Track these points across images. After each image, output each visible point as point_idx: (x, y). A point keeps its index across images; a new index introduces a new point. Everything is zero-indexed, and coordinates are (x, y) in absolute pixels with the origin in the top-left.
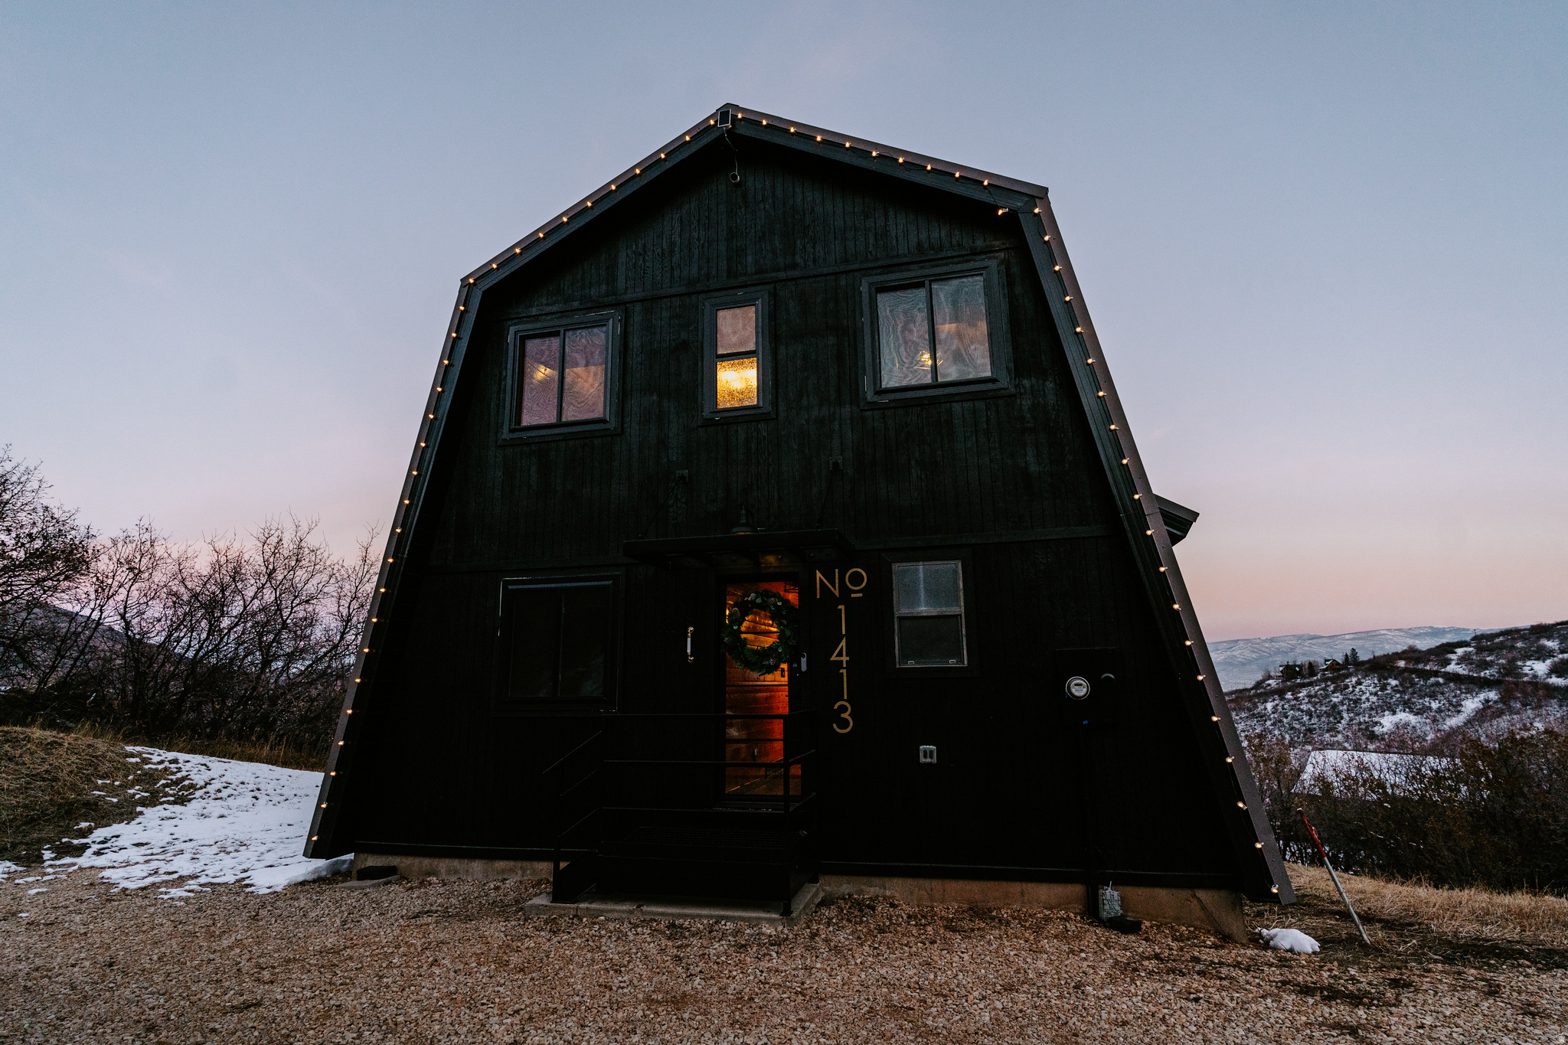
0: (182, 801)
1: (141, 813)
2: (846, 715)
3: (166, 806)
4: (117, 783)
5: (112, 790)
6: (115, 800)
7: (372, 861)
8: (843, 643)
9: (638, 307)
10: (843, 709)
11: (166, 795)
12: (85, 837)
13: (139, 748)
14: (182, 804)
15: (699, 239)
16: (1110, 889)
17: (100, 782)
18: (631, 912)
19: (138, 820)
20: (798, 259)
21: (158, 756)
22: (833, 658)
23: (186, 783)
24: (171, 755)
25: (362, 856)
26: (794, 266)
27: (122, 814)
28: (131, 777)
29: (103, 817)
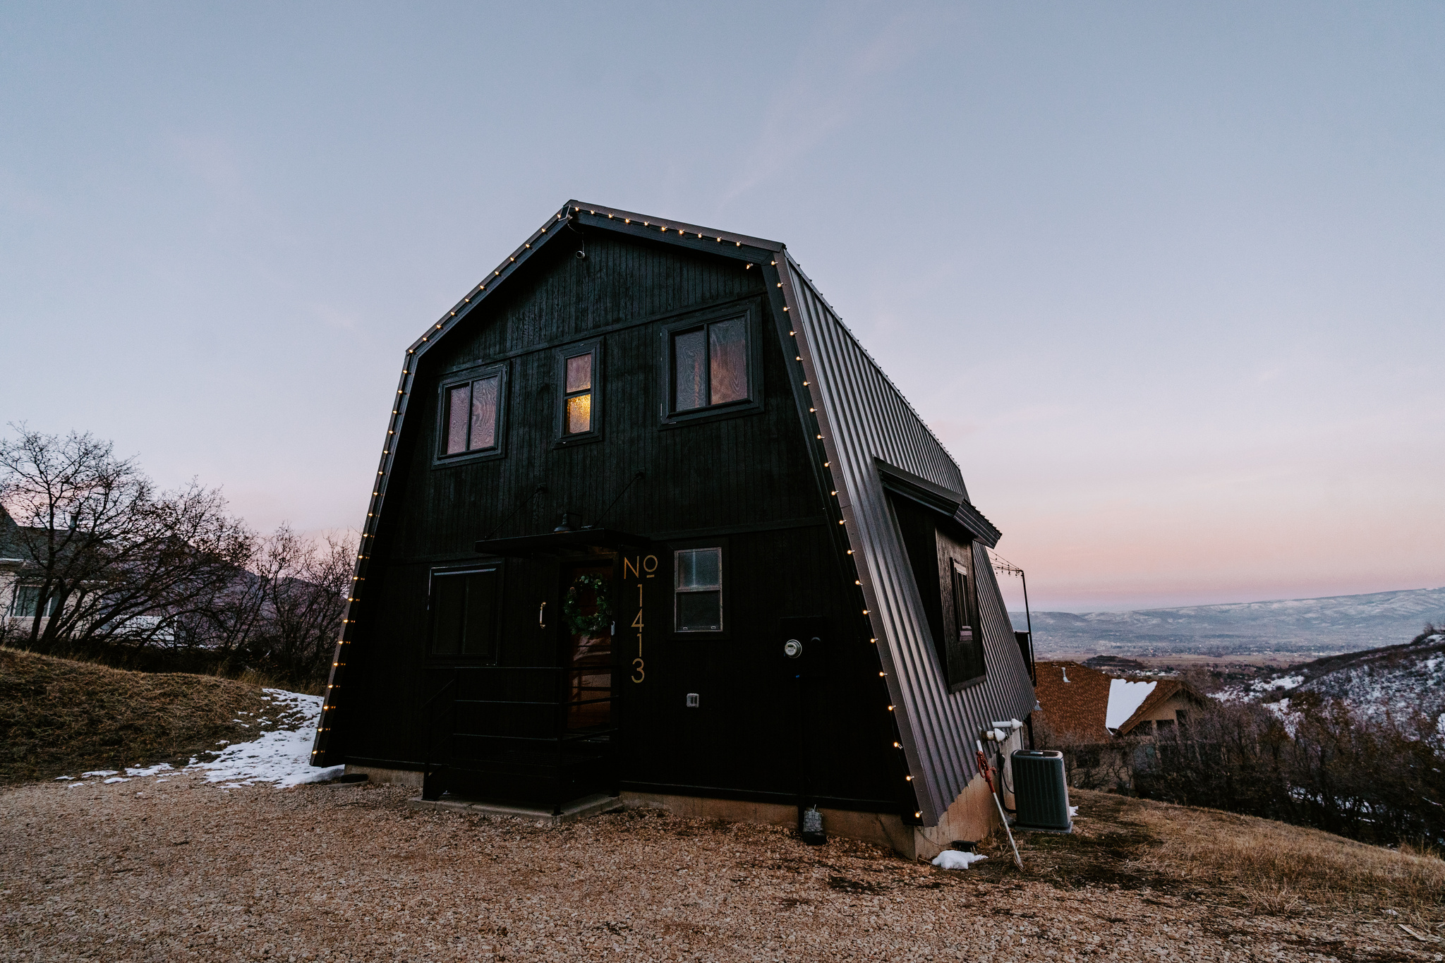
0: (293, 728)
1: (263, 736)
2: (639, 669)
3: (281, 731)
4: (251, 714)
5: (246, 719)
6: (247, 726)
7: (355, 770)
8: (640, 614)
9: (519, 361)
10: (638, 664)
11: (283, 723)
12: (221, 750)
13: (272, 690)
14: (293, 731)
15: (558, 305)
16: (813, 811)
17: (240, 713)
18: (465, 808)
19: (259, 741)
20: (622, 315)
21: (284, 696)
22: (633, 625)
23: (299, 715)
24: (293, 695)
25: (350, 767)
26: (618, 320)
27: (250, 736)
28: (261, 711)
29: (236, 738)
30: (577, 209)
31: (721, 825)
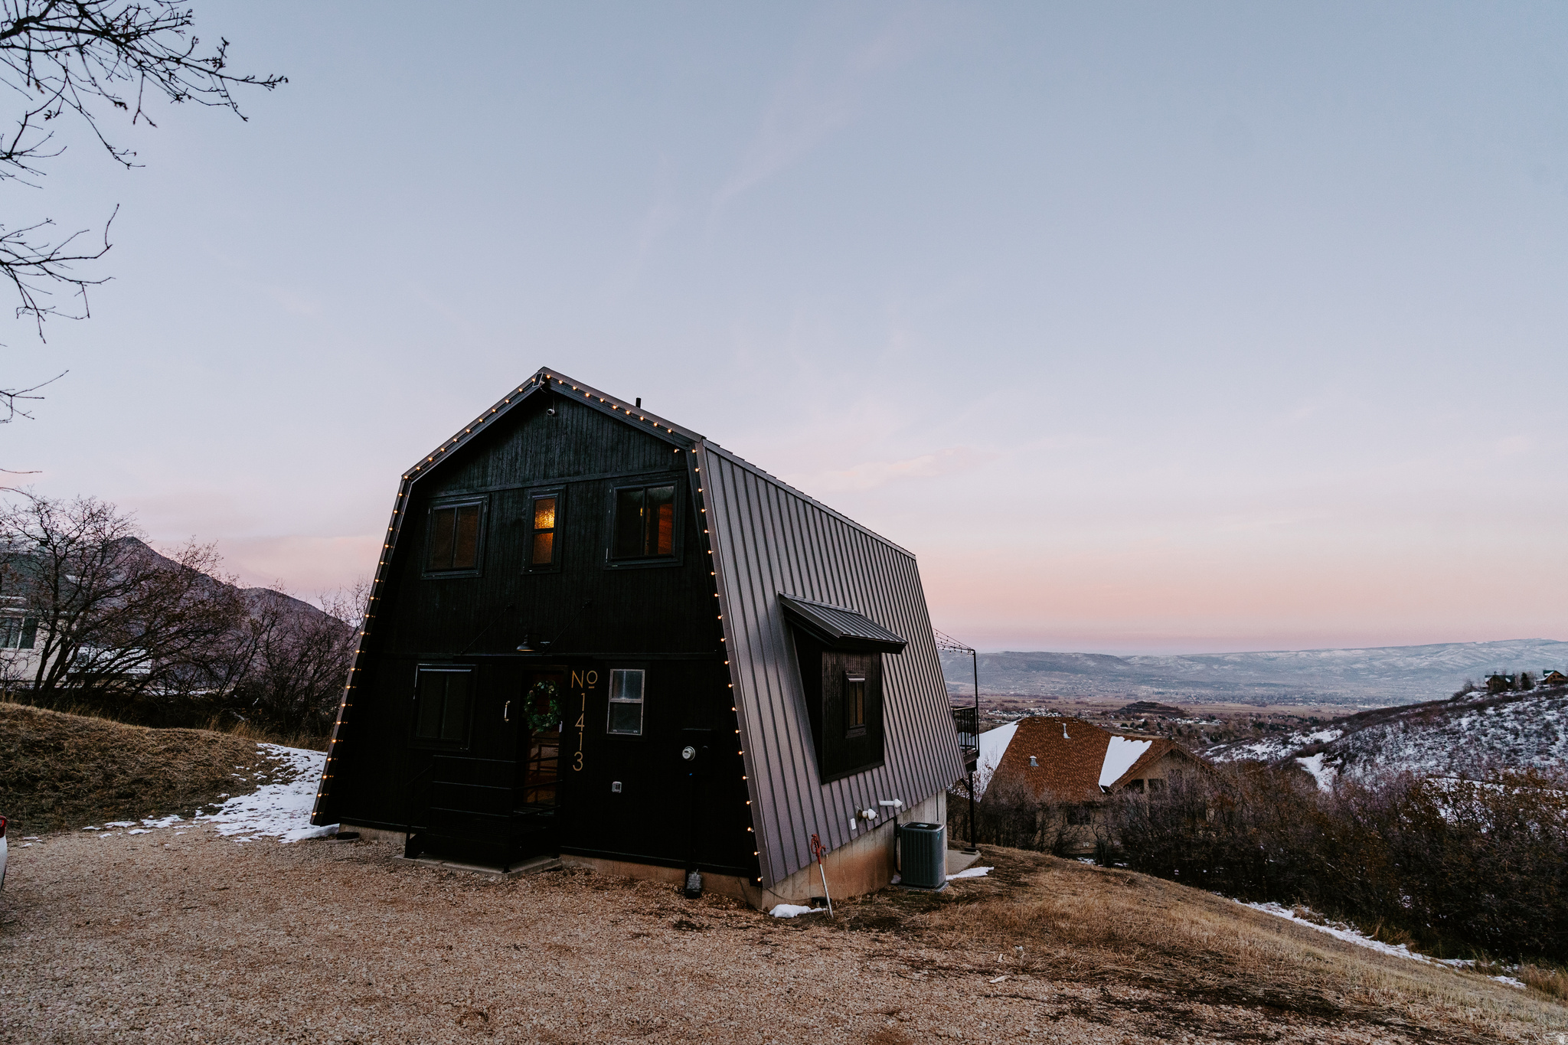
0: (286, 782)
1: (259, 789)
2: (579, 760)
3: (276, 785)
4: (248, 769)
5: (244, 773)
6: (245, 780)
7: (348, 829)
8: (582, 717)
9: (497, 495)
10: (579, 756)
11: (277, 777)
12: (222, 803)
13: (266, 745)
14: (287, 784)
15: (531, 452)
16: (696, 874)
17: (237, 767)
18: (437, 865)
19: (256, 794)
20: (582, 469)
21: (278, 750)
22: (577, 725)
23: (292, 770)
24: (285, 749)
25: (343, 826)
26: (578, 473)
27: (247, 789)
28: (257, 765)
29: (236, 791)
30: (548, 377)
31: (630, 883)
